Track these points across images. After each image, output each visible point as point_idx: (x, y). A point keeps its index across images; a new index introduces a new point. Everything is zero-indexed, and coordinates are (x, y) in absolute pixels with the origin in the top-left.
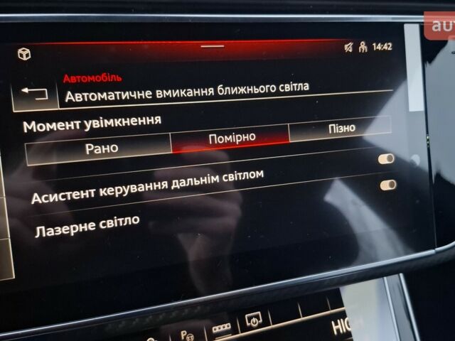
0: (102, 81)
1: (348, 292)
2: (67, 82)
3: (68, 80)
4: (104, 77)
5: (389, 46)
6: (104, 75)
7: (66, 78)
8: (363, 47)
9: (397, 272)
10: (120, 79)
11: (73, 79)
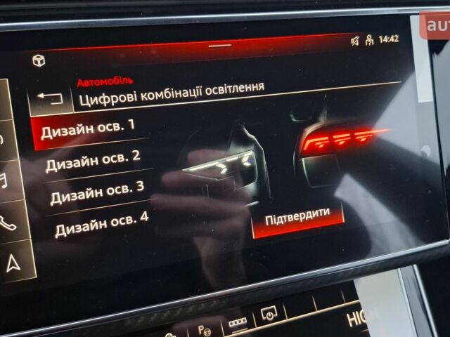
0: (114, 84)
1: (361, 285)
2: (80, 86)
3: (82, 84)
4: (116, 80)
5: (395, 38)
6: (115, 78)
7: (80, 83)
8: (370, 40)
9: (411, 264)
10: (131, 81)
11: (86, 84)
